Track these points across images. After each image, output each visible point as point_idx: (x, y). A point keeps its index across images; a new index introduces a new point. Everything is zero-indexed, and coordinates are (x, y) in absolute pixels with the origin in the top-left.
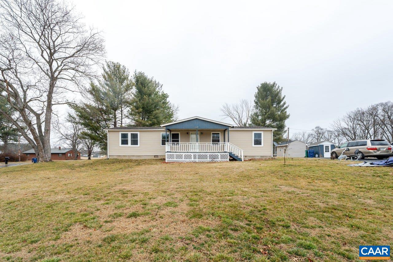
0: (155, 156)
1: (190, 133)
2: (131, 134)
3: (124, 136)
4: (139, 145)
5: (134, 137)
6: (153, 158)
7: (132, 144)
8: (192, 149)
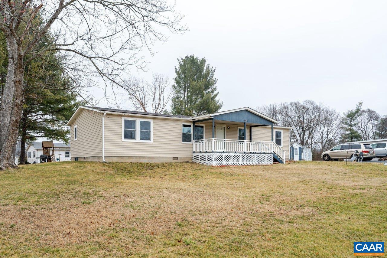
0: (173, 157)
1: (217, 126)
2: (141, 121)
3: (129, 125)
4: (151, 141)
5: (145, 127)
6: (171, 160)
7: (141, 139)
8: (218, 148)
